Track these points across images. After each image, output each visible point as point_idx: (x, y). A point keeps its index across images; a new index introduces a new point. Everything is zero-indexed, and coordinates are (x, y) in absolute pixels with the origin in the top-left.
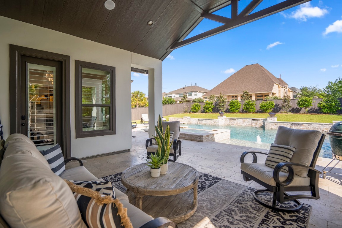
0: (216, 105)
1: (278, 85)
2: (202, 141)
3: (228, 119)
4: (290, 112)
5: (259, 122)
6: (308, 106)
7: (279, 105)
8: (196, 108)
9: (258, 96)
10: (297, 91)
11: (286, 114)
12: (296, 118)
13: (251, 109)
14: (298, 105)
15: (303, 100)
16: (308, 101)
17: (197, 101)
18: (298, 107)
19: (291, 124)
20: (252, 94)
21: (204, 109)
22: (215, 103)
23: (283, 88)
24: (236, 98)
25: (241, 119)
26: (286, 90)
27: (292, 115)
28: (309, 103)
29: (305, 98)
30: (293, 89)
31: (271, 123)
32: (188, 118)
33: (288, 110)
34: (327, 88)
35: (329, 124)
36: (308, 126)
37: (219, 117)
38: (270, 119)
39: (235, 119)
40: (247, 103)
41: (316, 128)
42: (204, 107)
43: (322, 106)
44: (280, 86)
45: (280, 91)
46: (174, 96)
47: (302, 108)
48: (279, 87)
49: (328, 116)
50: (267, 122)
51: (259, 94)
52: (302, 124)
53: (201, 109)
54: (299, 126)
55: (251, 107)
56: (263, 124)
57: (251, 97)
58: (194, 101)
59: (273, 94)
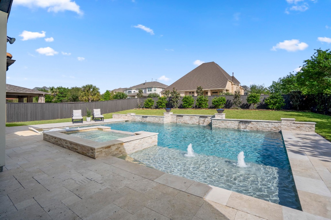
0: (170, 100)
1: (231, 82)
2: (94, 158)
3: (175, 116)
4: (240, 108)
5: (207, 119)
6: (257, 102)
7: (230, 101)
8: (149, 103)
9: (213, 93)
10: (247, 89)
11: (237, 110)
12: (246, 114)
13: (204, 105)
14: (248, 101)
15: (252, 96)
16: (256, 97)
17: (151, 96)
18: (248, 103)
19: (239, 122)
20: (207, 91)
21: (157, 105)
22: (169, 98)
23: (235, 85)
24: (193, 94)
25: (188, 115)
26: (238, 87)
27: (242, 111)
28: (257, 99)
29: (254, 94)
30: (245, 87)
31: (219, 121)
32: (131, 115)
33: (239, 106)
34: (271, 87)
35: (277, 121)
36: (257, 125)
37: (165, 114)
38: (218, 117)
39: (182, 116)
40: (199, 98)
41: (265, 126)
42: (157, 103)
43: (269, 102)
44: (233, 83)
45: (233, 88)
46: (134, 91)
47: (251, 104)
48: (232, 85)
49: (274, 112)
50: (215, 120)
51: (214, 90)
52: (251, 122)
53: (155, 104)
54: (247, 124)
55: (203, 103)
56: (211, 122)
57: (207, 93)
58: (149, 96)
59: (227, 90)
